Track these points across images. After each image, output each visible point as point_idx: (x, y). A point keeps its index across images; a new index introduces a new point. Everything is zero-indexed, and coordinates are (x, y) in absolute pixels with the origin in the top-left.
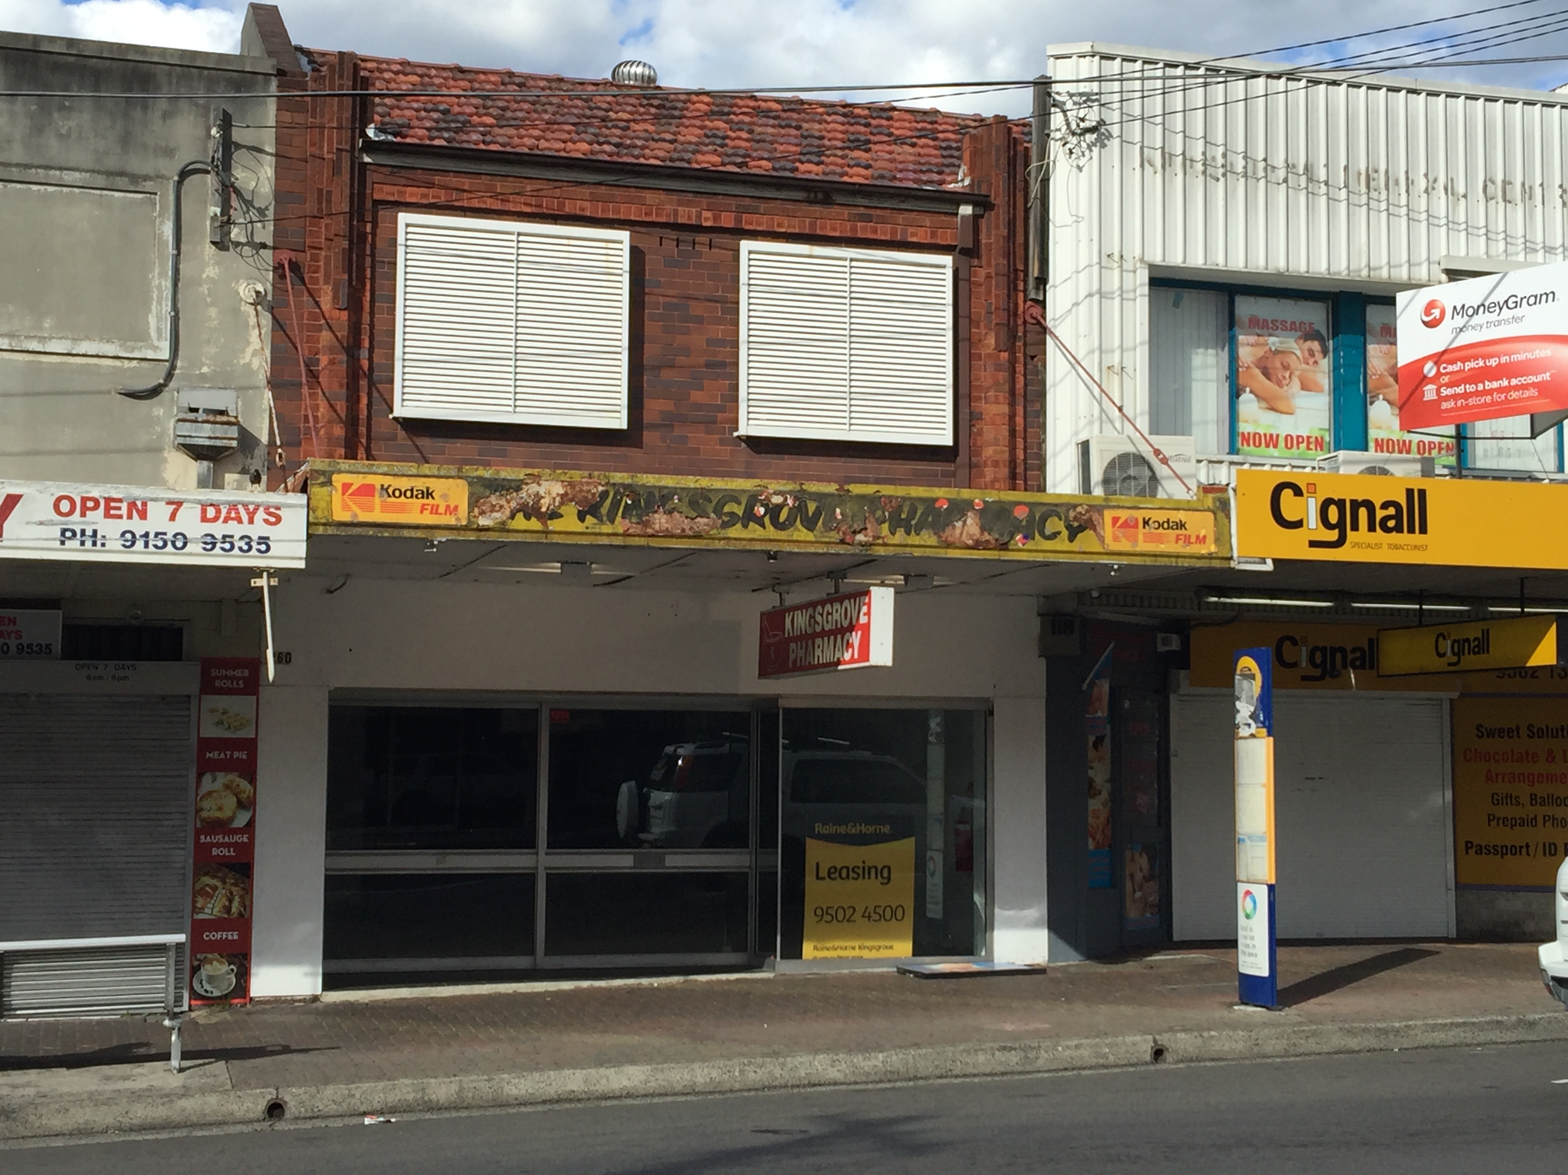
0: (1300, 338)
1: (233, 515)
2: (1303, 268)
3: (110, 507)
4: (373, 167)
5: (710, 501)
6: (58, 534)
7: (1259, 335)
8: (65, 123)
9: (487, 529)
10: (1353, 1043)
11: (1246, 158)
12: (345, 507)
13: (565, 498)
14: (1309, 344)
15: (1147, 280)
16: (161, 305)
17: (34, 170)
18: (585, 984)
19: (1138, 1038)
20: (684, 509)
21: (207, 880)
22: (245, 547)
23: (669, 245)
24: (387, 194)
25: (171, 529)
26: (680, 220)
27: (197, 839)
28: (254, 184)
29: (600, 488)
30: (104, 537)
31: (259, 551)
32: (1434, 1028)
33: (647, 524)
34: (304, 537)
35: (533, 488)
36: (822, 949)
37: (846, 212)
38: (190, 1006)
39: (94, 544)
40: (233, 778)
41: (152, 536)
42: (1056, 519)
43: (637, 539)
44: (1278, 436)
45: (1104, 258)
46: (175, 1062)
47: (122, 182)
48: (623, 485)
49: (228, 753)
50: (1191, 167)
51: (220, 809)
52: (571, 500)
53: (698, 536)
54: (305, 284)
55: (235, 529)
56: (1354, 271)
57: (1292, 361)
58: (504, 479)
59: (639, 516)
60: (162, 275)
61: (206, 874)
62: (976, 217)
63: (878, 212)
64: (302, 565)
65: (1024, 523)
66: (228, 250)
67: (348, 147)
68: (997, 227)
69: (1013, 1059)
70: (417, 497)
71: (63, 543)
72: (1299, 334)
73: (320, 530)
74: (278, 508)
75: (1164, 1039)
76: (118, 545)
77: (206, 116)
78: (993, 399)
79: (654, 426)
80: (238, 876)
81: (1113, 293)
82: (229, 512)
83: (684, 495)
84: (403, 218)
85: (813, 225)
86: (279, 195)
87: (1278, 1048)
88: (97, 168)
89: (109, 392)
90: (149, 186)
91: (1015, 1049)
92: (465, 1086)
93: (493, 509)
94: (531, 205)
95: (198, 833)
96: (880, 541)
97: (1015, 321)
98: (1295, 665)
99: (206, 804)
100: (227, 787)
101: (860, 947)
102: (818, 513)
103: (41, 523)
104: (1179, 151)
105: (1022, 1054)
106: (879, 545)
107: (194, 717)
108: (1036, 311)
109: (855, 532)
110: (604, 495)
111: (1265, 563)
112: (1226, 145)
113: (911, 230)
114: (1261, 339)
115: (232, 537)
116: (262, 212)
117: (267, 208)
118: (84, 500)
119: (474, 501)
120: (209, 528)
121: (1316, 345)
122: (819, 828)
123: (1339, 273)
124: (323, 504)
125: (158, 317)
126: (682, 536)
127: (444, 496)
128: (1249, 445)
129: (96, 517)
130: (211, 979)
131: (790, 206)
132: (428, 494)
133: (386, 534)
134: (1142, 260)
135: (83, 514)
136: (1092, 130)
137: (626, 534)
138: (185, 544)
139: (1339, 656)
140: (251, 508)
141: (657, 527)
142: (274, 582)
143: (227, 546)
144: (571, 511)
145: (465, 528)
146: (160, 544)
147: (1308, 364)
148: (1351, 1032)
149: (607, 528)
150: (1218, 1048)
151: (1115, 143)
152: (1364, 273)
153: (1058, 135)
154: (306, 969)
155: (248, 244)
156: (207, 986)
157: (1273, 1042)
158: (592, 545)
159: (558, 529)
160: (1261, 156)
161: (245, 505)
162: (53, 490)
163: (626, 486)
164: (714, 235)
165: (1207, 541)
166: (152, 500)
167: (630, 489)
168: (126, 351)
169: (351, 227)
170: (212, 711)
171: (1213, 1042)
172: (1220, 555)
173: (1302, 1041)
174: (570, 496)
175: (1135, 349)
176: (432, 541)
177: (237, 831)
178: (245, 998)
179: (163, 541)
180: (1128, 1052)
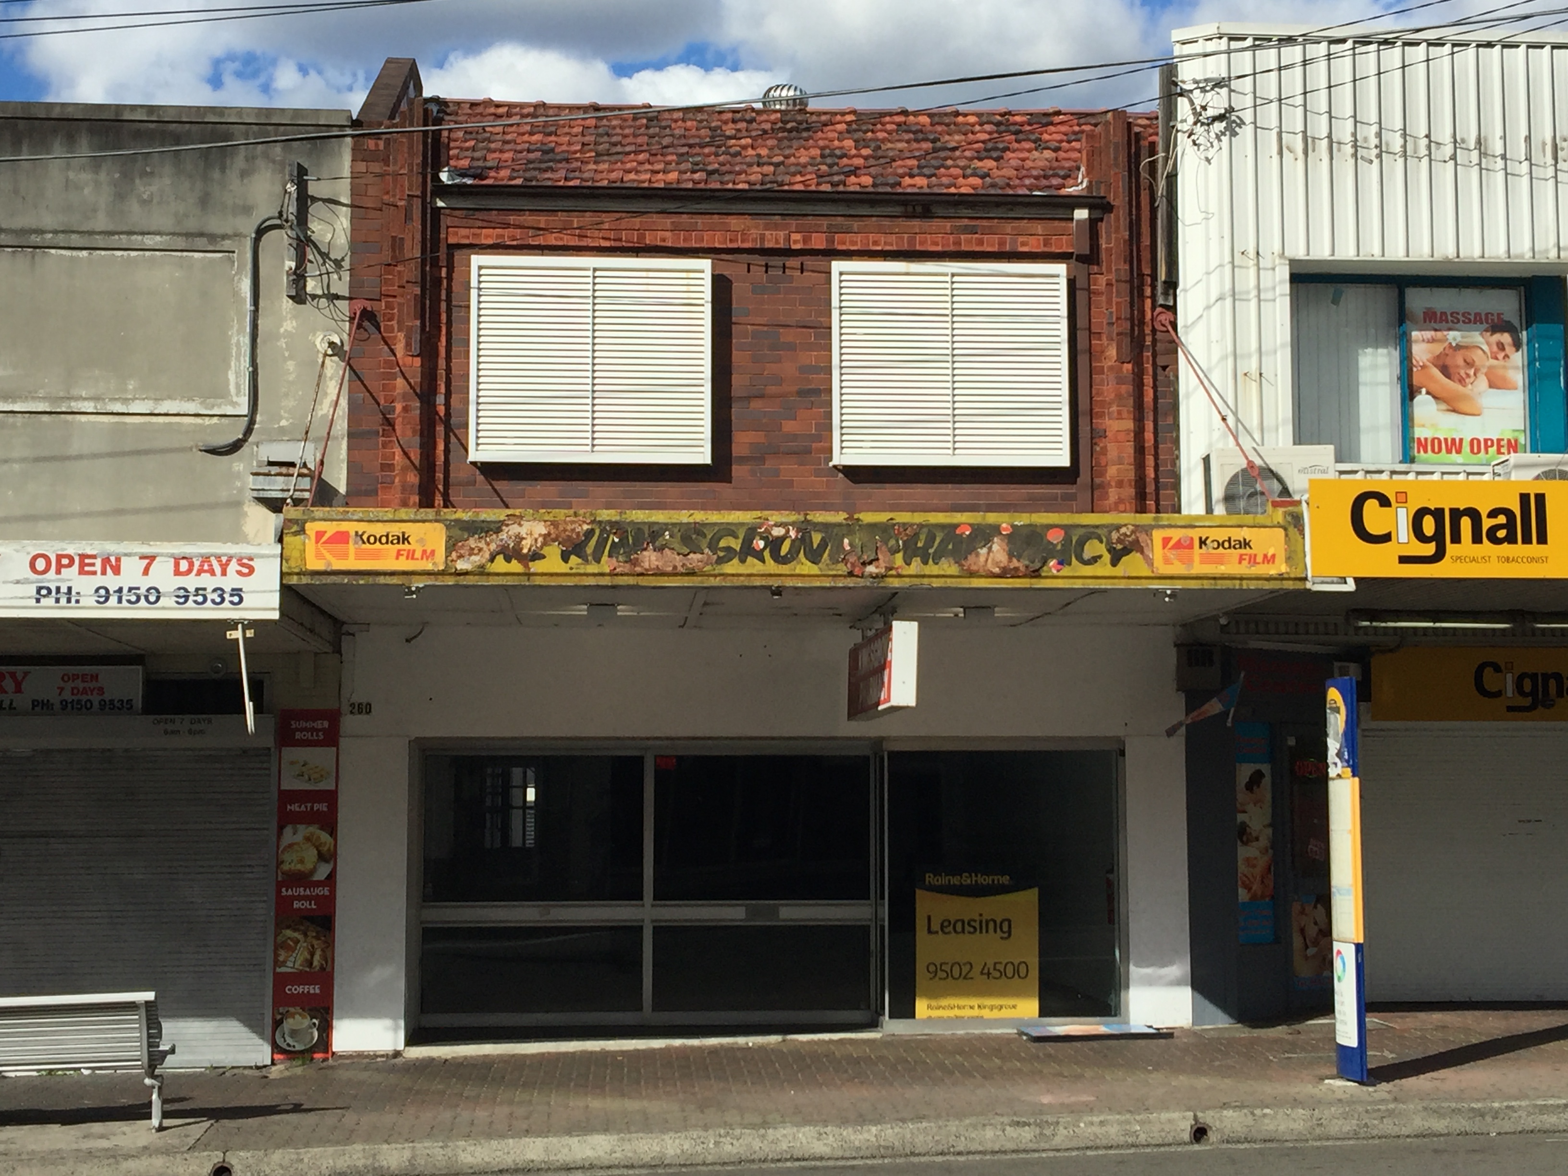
0: (1486, 330)
1: (206, 567)
2: (1476, 253)
3: (84, 563)
4: (447, 211)
5: (705, 536)
6: (34, 592)
7: (1436, 330)
8: (145, 189)
9: (466, 573)
10: (1439, 1125)
11: (1404, 135)
12: (319, 556)
13: (547, 539)
14: (1497, 337)
15: (1287, 277)
16: (239, 361)
17: (116, 237)
18: (677, 1042)
19: (1176, 1115)
20: (676, 546)
21: (289, 933)
22: (218, 600)
23: (758, 272)
24: (463, 237)
25: (144, 584)
26: (768, 245)
27: (279, 892)
28: (329, 236)
29: (586, 527)
30: (78, 593)
31: (232, 602)
32: (1544, 1109)
33: (635, 563)
34: (278, 588)
35: (514, 529)
36: (938, 1008)
37: (948, 225)
38: (273, 1060)
39: (69, 601)
40: (313, 829)
41: (125, 591)
42: (1096, 542)
43: (626, 578)
44: (1461, 440)
45: (1237, 255)
46: (155, 1122)
47: (201, 243)
48: (610, 523)
49: (309, 805)
50: (1339, 150)
51: (302, 861)
52: (554, 540)
53: (691, 573)
54: (380, 332)
55: (208, 582)
56: (1540, 252)
57: (1477, 356)
58: (483, 521)
59: (627, 554)
60: (240, 331)
61: (288, 927)
62: (1093, 223)
63: (985, 223)
64: (275, 615)
65: (1059, 547)
66: (305, 303)
67: (419, 193)
68: (1117, 230)
69: (1026, 1135)
70: (392, 543)
71: (38, 601)
72: (1485, 326)
73: (294, 580)
74: (251, 559)
75: (1207, 1117)
76: (91, 601)
77: (282, 171)
78: (1115, 414)
79: (743, 460)
80: (319, 929)
81: (1248, 292)
82: (202, 565)
83: (676, 530)
84: (477, 260)
85: (912, 241)
86: (356, 244)
87: (1346, 1128)
88: (177, 230)
89: (191, 449)
90: (227, 244)
91: (1029, 1125)
92: (418, 1152)
93: (471, 552)
94: (609, 239)
95: (279, 885)
96: (893, 572)
97: (1141, 331)
98: (1498, 694)
99: (287, 857)
100: (308, 839)
101: (979, 1007)
102: (823, 544)
103: (18, 582)
104: (1324, 133)
105: (1038, 1130)
106: (892, 576)
107: (274, 770)
108: (1165, 317)
109: (864, 564)
110: (589, 534)
111: (1345, 583)
112: (1380, 123)
113: (1021, 239)
114: (1439, 334)
115: (205, 589)
116: (338, 264)
117: (343, 259)
118: (59, 557)
119: (451, 546)
120: (182, 581)
121: (1506, 338)
122: (929, 878)
123: (1522, 257)
124: (296, 554)
125: (236, 373)
126: (674, 574)
127: (421, 541)
128: (1426, 451)
129: (71, 574)
130: (294, 1033)
131: (886, 222)
132: (405, 539)
133: (361, 582)
134: (1282, 255)
135: (58, 572)
136: (1220, 118)
137: (613, 574)
138: (158, 598)
139: (1552, 683)
140: (224, 559)
141: (646, 565)
142: (250, 634)
143: (200, 599)
144: (553, 552)
145: (442, 573)
146: (134, 598)
147: (1497, 359)
148: (1438, 1113)
149: (593, 568)
150: (1271, 1127)
151: (1247, 132)
152: (1553, 254)
153: (1185, 127)
154: (388, 1022)
155: (324, 296)
156: (289, 1040)
157: (1340, 1123)
158: (576, 586)
159: (540, 571)
160: (1423, 132)
161: (218, 557)
162: (30, 549)
163: (612, 524)
164: (805, 258)
165: (1277, 560)
166: (126, 555)
167: (617, 527)
168: (206, 408)
169: (423, 272)
170: (292, 763)
171: (1266, 1121)
172: (1292, 576)
173: (1376, 1122)
174: (553, 536)
175: (1275, 352)
176: (409, 588)
177: (319, 884)
178: (327, 1052)
179: (137, 596)
180: (1163, 1130)
